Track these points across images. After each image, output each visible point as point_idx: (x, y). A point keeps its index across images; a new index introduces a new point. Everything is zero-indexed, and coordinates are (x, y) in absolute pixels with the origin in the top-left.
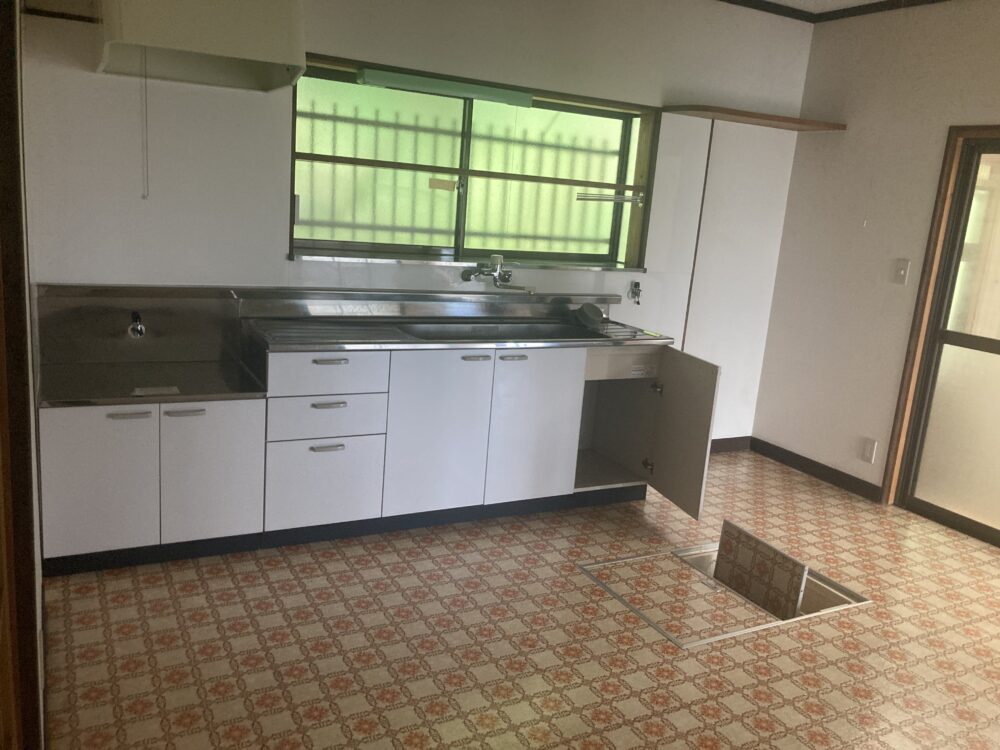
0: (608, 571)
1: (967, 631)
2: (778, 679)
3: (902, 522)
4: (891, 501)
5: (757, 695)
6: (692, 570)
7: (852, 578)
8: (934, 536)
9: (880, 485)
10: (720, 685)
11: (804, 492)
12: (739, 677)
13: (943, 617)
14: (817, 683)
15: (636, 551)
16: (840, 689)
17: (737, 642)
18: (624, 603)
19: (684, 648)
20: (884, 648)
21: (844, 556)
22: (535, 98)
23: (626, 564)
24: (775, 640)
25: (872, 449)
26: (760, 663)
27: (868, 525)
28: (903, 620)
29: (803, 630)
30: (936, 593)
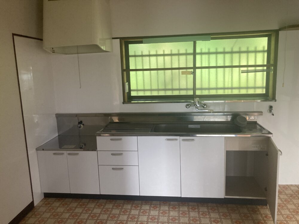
22: (211, 37)
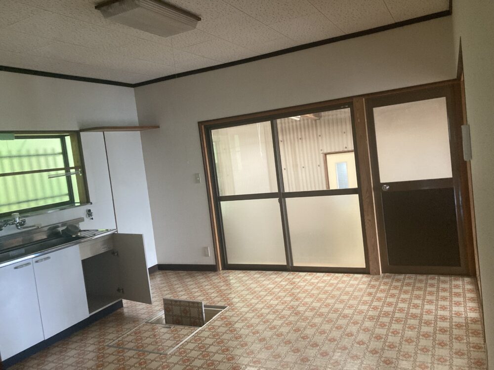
0: (121, 342)
1: (262, 302)
2: (209, 347)
3: (227, 275)
4: (221, 269)
5: (204, 356)
6: (157, 325)
7: (219, 302)
8: (240, 275)
9: (215, 264)
10: (188, 360)
11: (188, 278)
12: (194, 354)
13: (253, 301)
14: (222, 342)
15: (130, 329)
16: (231, 340)
17: (187, 342)
18: (134, 350)
19: (168, 354)
20: (239, 320)
21: (212, 295)
23: (128, 335)
24: (201, 335)
25: (208, 251)
26: (200, 345)
27: (216, 281)
28: (241, 308)
29: (210, 327)
30: (248, 294)
